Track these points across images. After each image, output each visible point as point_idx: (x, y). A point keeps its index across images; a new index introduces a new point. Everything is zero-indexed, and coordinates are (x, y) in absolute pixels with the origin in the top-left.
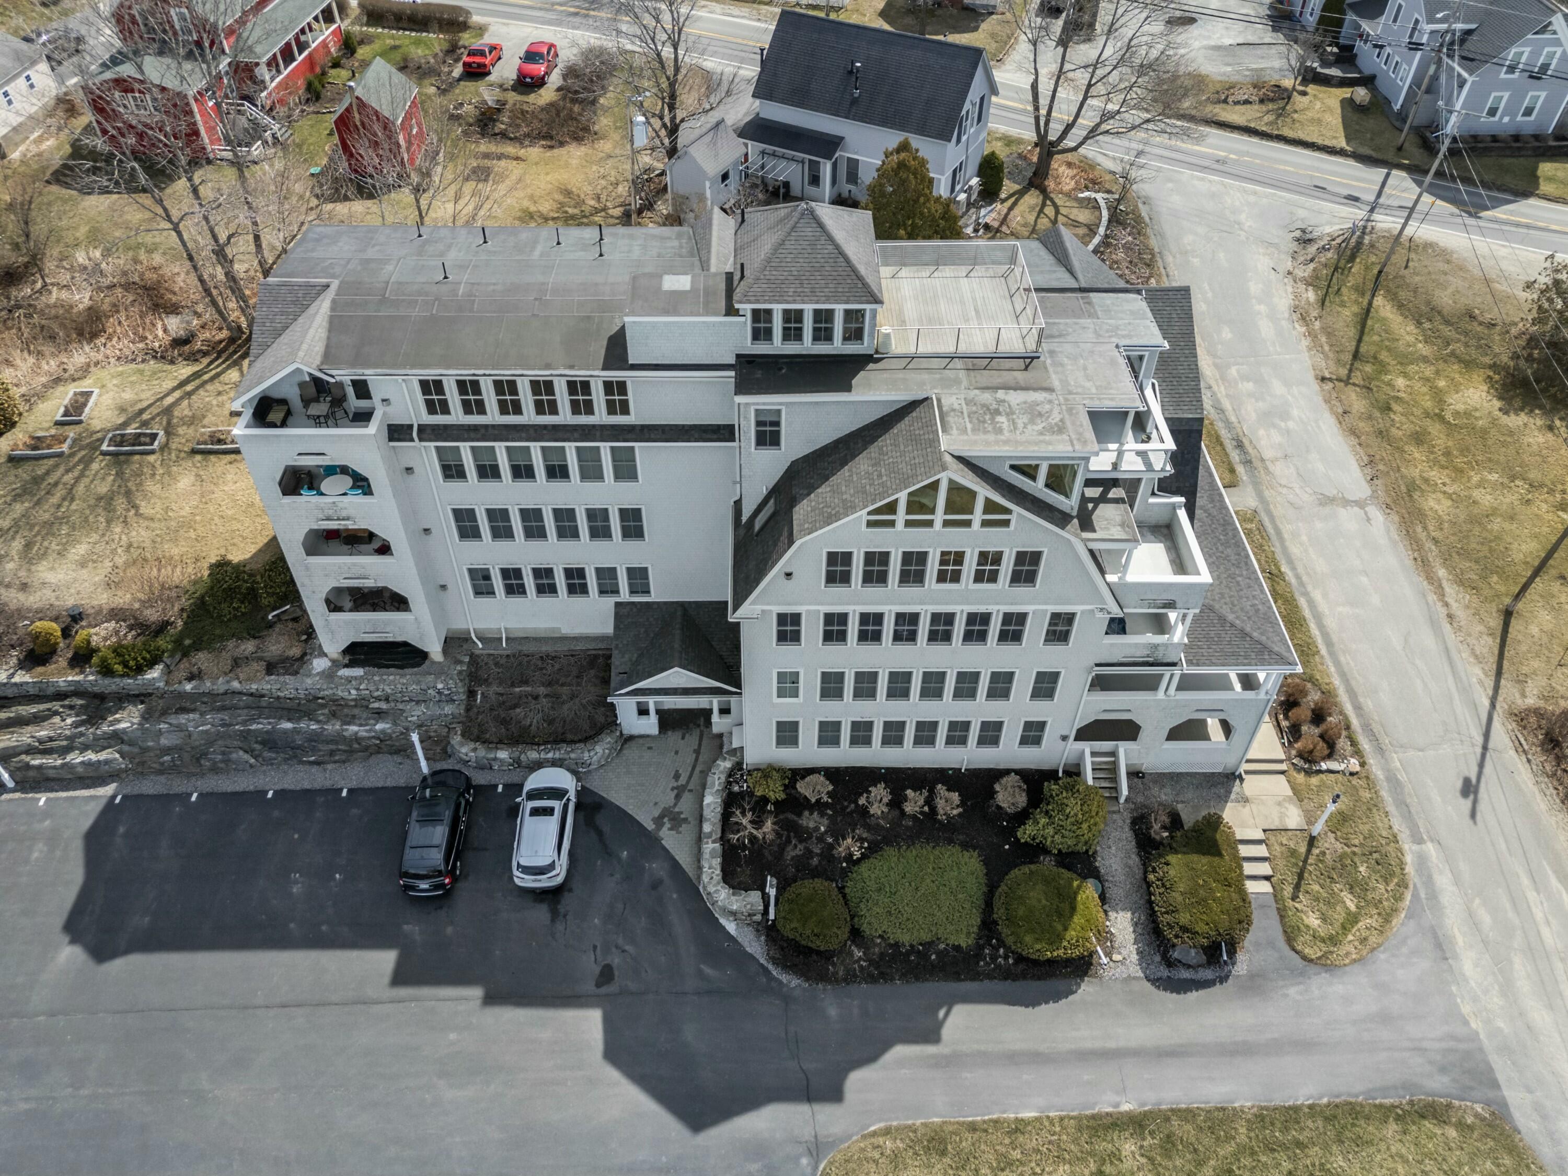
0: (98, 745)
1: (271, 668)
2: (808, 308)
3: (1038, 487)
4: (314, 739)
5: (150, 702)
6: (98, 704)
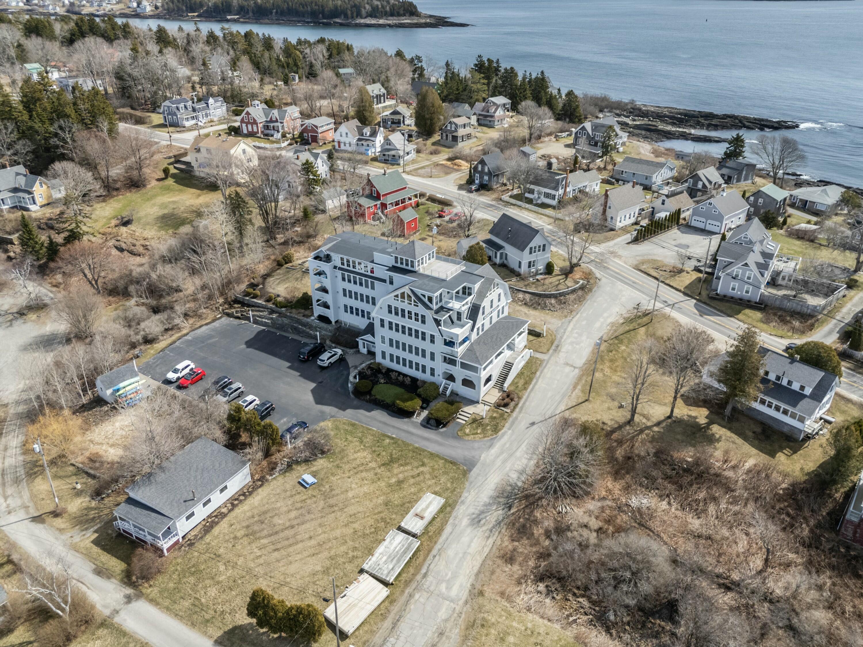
0: (268, 319)
1: (304, 316)
2: (399, 257)
3: (426, 300)
4: (304, 332)
5: (280, 314)
6: (272, 312)
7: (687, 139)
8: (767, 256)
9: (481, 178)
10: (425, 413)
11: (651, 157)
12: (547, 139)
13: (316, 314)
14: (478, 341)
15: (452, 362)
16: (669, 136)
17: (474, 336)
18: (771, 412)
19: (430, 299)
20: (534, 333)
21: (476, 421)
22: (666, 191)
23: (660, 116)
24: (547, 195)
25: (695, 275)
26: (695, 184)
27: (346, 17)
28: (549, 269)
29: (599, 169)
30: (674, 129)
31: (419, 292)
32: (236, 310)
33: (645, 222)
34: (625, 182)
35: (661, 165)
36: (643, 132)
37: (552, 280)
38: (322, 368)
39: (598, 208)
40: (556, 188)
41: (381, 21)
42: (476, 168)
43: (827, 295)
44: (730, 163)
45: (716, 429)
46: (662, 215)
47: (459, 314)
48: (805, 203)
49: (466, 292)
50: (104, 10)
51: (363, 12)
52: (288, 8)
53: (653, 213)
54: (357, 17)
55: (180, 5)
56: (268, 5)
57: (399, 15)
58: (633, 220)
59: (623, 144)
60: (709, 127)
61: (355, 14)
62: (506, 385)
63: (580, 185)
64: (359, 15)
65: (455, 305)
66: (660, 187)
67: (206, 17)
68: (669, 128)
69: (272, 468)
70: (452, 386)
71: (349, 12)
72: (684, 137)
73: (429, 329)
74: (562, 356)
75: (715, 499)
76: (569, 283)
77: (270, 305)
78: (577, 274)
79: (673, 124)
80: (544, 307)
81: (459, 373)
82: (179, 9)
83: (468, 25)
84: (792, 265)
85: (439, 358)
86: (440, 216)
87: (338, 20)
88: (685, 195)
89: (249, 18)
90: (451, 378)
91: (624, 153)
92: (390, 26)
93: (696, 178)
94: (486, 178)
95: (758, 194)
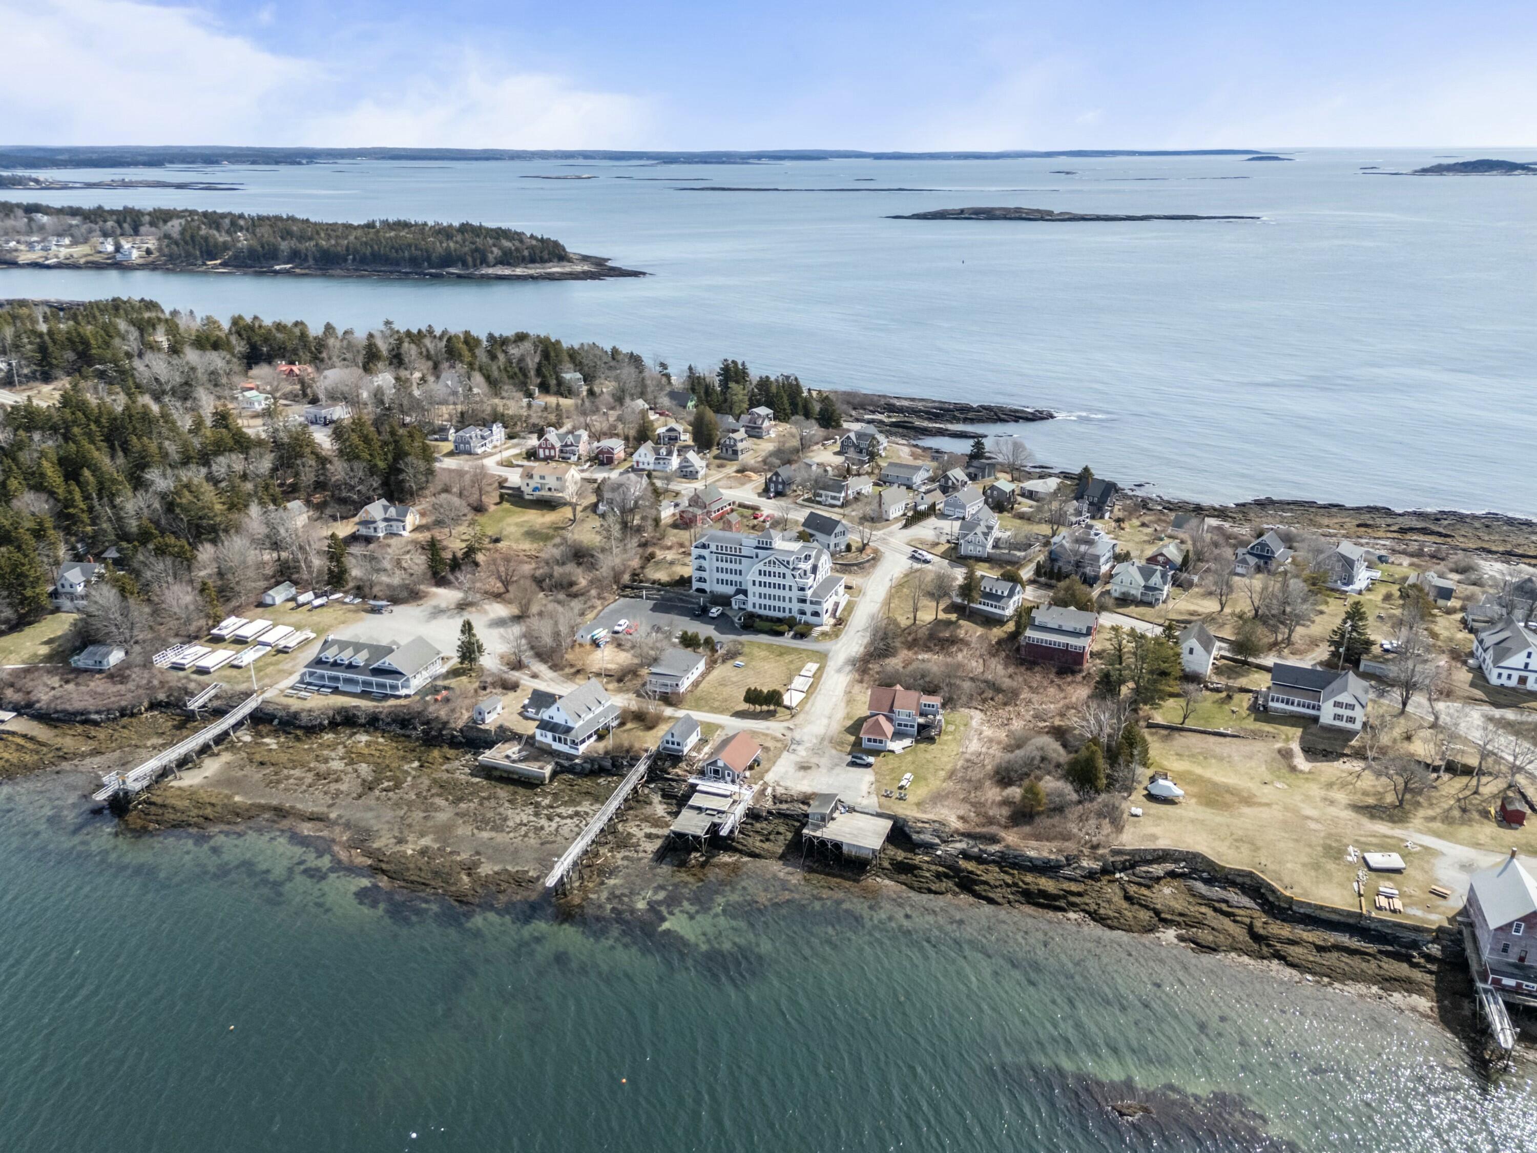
0: (658, 595)
1: (685, 590)
2: (761, 540)
3: (785, 563)
4: (688, 600)
5: (666, 591)
6: (659, 590)
7: (944, 435)
8: (990, 528)
9: (776, 487)
10: (792, 633)
11: (910, 461)
12: (815, 448)
13: (694, 588)
14: (818, 588)
15: (803, 601)
16: (926, 432)
17: (815, 586)
18: (989, 609)
19: (788, 562)
20: (848, 588)
21: (824, 634)
22: (923, 489)
23: (915, 412)
24: (834, 498)
25: (948, 546)
26: (947, 482)
27: (465, 264)
28: (849, 548)
29: (868, 473)
30: (930, 425)
31: (781, 558)
32: (628, 591)
33: (910, 514)
34: (891, 484)
35: (918, 468)
36: (901, 430)
37: (850, 555)
38: (713, 618)
39: (875, 506)
40: (840, 492)
41: (519, 271)
42: (771, 479)
43: (1025, 550)
44: (975, 463)
45: (961, 622)
46: (922, 507)
47: (805, 572)
48: (1031, 492)
49: (807, 558)
50: (57, 257)
51: (491, 258)
52: (373, 254)
53: (915, 506)
54: (481, 264)
55: (190, 248)
56: (339, 249)
57: (543, 261)
58: (901, 512)
59: (885, 449)
60: (966, 420)
61: (478, 262)
62: (838, 614)
63: (858, 489)
64: (484, 262)
65: (802, 565)
66: (919, 486)
67: (236, 267)
68: (926, 424)
69: (715, 662)
70: (804, 618)
71: (470, 259)
72: (941, 433)
73: (788, 582)
74: (868, 598)
75: (961, 650)
76: (864, 556)
77: (656, 586)
78: (868, 551)
79: (930, 419)
80: (850, 572)
81: (808, 608)
82: (188, 255)
83: (644, 274)
84: (1009, 533)
85: (795, 600)
86: (755, 518)
87: (453, 270)
88: (938, 492)
89: (309, 268)
90: (803, 613)
91: (886, 457)
92: (533, 278)
93: (947, 478)
94: (780, 487)
95: (993, 488)
